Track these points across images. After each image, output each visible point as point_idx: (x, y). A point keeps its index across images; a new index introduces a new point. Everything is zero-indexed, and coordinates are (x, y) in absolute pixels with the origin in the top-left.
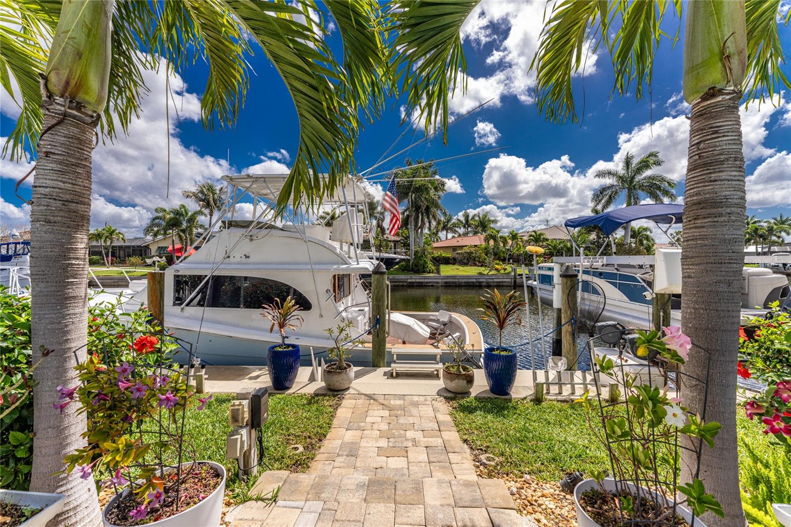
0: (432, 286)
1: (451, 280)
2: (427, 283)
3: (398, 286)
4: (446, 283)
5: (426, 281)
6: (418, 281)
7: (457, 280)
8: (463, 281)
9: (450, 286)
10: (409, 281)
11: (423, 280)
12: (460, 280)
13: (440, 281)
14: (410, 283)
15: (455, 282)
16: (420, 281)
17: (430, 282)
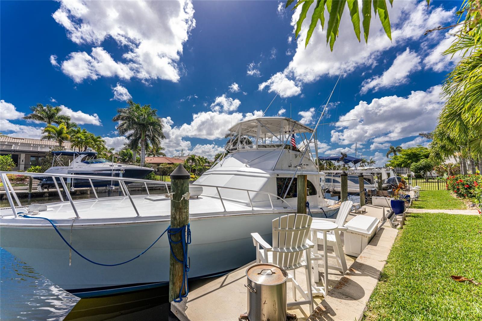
2: (156, 187)
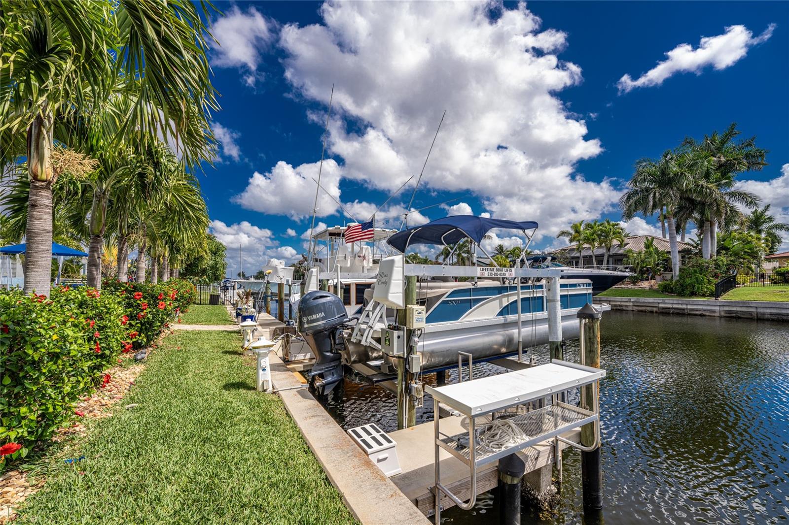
0: (701, 315)
1: (739, 309)
2: (693, 310)
3: (645, 312)
4: (727, 312)
5: (689, 307)
6: (675, 306)
7: (754, 310)
8: (768, 311)
9: (739, 318)
10: (661, 305)
11: (684, 306)
12: (761, 310)
13: (717, 308)
14: (663, 308)
15: (750, 313)
16: (680, 306)
17: (697, 310)
